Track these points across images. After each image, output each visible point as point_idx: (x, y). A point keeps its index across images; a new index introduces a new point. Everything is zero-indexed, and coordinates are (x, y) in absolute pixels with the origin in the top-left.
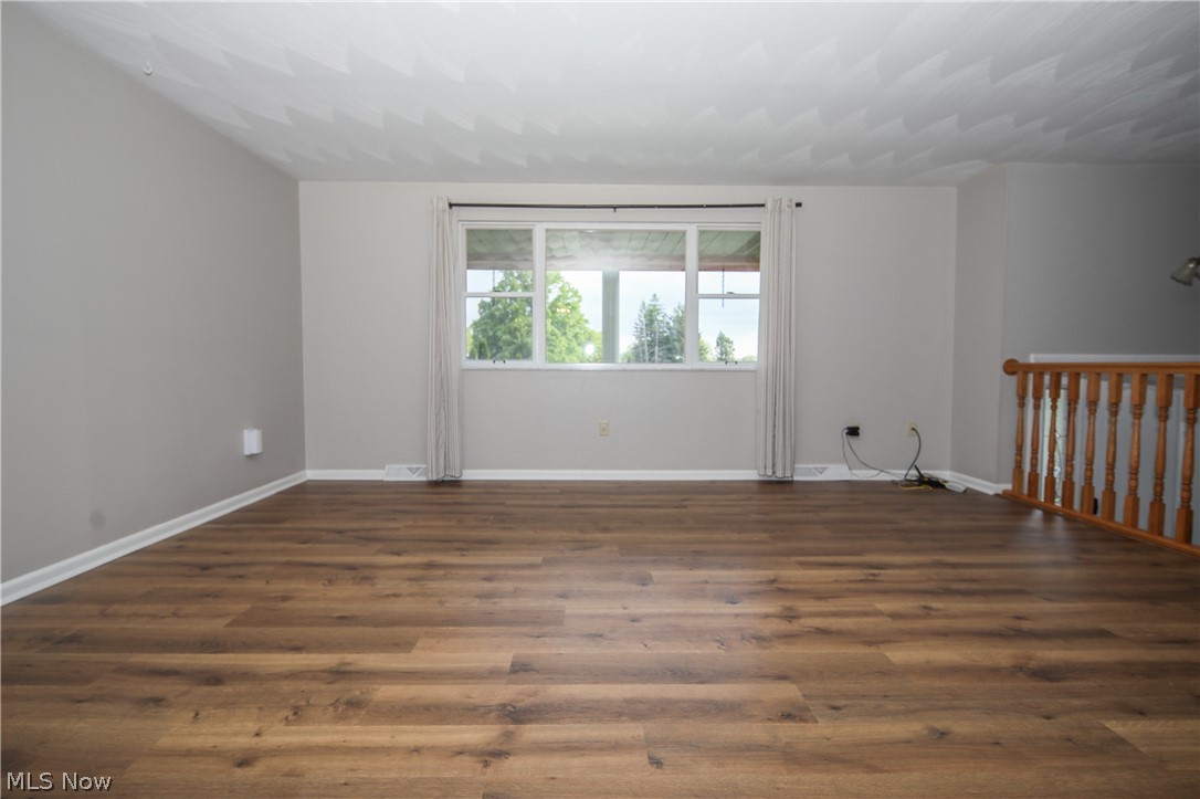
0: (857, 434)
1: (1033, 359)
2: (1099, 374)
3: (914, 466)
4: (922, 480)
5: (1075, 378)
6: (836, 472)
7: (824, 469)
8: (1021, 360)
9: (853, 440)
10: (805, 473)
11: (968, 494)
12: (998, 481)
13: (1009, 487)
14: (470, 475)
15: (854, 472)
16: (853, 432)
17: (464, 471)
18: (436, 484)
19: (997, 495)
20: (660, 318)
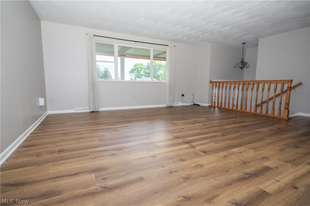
0: (184, 96)
1: (214, 80)
2: (227, 83)
3: (193, 102)
4: (195, 105)
5: (223, 84)
6: (180, 104)
7: (178, 103)
8: (212, 81)
9: (183, 97)
10: (175, 105)
11: (204, 106)
12: (208, 104)
13: (210, 104)
14: (101, 109)
15: (183, 104)
16: (183, 95)
17: (100, 108)
18: (93, 112)
19: (208, 106)
20: (100, 71)
